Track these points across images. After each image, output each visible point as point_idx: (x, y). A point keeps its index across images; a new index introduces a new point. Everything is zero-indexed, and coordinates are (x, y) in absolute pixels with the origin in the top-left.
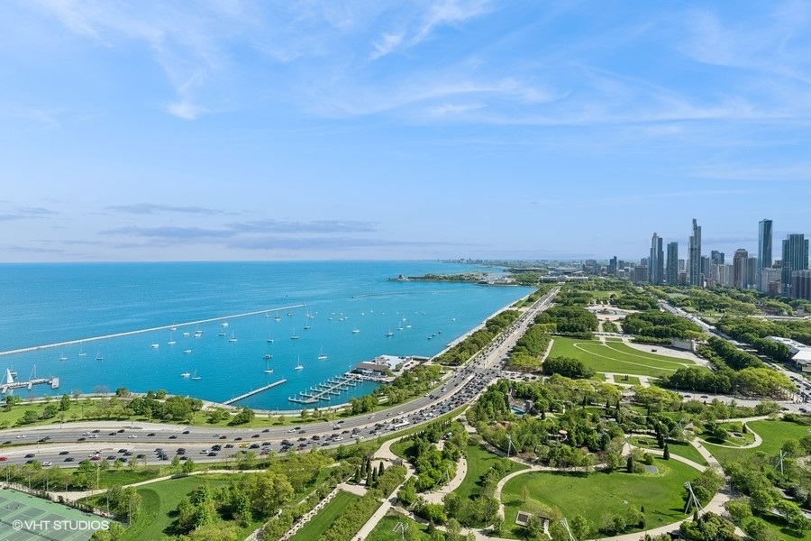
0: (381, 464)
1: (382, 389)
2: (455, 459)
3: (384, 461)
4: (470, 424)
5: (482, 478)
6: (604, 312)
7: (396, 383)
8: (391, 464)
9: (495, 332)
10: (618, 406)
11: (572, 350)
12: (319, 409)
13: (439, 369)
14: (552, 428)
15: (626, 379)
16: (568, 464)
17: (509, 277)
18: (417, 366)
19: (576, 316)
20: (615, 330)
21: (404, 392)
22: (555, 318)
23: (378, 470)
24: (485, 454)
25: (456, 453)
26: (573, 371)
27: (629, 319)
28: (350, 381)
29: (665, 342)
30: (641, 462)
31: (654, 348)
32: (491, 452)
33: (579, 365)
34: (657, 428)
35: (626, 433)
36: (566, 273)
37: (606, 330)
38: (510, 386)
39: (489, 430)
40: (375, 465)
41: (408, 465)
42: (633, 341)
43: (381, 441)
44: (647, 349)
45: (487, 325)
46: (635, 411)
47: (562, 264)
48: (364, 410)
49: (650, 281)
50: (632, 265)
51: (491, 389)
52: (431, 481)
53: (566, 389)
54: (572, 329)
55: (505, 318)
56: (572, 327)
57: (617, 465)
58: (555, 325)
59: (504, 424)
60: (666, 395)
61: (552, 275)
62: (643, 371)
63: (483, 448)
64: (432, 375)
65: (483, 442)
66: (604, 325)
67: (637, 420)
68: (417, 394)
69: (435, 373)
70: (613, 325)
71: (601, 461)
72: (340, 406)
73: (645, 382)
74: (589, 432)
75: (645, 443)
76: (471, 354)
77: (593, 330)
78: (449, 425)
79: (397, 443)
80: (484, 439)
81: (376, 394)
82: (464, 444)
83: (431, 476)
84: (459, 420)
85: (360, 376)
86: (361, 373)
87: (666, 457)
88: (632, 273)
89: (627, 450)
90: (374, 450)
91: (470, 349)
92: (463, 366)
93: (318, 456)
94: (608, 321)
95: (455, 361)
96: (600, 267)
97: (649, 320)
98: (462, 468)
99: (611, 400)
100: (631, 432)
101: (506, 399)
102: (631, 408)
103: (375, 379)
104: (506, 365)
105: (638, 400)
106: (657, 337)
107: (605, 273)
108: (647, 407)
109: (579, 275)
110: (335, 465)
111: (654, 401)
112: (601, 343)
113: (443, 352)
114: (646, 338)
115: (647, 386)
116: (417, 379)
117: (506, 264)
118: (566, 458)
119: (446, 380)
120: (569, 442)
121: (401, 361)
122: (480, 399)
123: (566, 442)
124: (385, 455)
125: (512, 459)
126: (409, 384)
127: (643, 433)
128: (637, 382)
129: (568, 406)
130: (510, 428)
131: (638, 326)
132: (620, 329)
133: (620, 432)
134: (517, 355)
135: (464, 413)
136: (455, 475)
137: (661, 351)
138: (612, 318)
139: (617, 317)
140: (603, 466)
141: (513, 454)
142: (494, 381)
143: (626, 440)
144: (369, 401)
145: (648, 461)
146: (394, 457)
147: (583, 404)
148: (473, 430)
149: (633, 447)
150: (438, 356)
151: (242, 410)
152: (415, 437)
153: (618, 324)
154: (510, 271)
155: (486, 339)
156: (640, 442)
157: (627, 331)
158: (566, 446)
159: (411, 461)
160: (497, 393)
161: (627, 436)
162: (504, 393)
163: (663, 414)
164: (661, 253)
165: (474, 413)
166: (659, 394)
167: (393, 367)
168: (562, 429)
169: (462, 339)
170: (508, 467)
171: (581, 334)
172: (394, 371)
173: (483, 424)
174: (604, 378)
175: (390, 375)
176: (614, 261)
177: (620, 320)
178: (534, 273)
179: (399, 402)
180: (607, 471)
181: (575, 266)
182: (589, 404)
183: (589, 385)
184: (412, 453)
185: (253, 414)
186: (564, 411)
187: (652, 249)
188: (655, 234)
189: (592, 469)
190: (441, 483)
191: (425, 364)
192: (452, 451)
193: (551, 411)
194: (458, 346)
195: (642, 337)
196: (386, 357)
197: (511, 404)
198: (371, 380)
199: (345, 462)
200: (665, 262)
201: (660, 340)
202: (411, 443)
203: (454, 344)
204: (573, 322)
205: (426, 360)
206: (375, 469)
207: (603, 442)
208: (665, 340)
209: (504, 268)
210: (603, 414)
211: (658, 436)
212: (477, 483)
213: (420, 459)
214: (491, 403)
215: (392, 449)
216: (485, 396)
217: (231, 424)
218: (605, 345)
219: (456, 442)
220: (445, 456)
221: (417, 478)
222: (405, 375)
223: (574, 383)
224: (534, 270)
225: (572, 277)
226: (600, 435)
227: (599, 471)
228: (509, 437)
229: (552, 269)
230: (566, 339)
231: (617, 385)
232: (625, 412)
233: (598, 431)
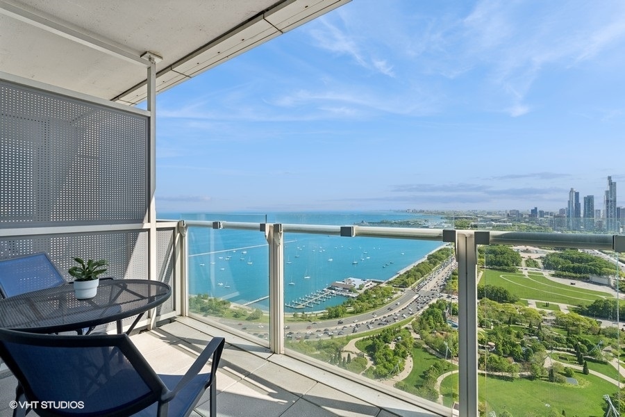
0: (349, 355)
1: (350, 302)
2: (404, 356)
3: (351, 354)
4: (415, 331)
5: (424, 372)
6: (527, 251)
7: (359, 298)
8: (356, 356)
9: (435, 264)
10: (540, 327)
11: (501, 280)
12: (305, 313)
13: (391, 290)
14: (482, 339)
15: (547, 305)
16: (496, 370)
17: (445, 223)
18: (375, 286)
19: (502, 253)
20: (536, 266)
21: (365, 304)
22: (484, 255)
23: (346, 359)
24: (427, 356)
25: (404, 353)
26: (500, 296)
27: (550, 257)
28: (327, 295)
29: (584, 278)
30: (562, 374)
31: (573, 281)
32: (431, 354)
33: (505, 292)
34: (576, 347)
35: (548, 349)
36: (492, 220)
37: (528, 266)
38: (447, 305)
39: (430, 337)
40: (344, 355)
41: (368, 358)
42: (553, 275)
43: (348, 339)
44: (567, 282)
45: (429, 259)
46: (556, 332)
47: (489, 213)
48: (337, 316)
49: (569, 227)
50: (551, 214)
51: (431, 306)
52: (386, 371)
53: (494, 310)
54: (499, 264)
55: (443, 254)
56: (499, 262)
57: (540, 375)
58: (484, 260)
59: (442, 334)
60: (584, 320)
61: (481, 221)
62: (563, 300)
63: (425, 350)
64: (386, 294)
65: (425, 346)
66: (526, 261)
67: (558, 340)
68: (375, 307)
69: (388, 293)
70: (534, 262)
71: (525, 370)
72: (320, 312)
73: (564, 309)
74: (514, 345)
75: (566, 359)
76: (415, 279)
77: (517, 265)
78: (399, 331)
79: (360, 341)
80: (427, 344)
81: (345, 305)
82: (411, 346)
83: (385, 367)
84: (407, 328)
85: (333, 291)
86: (334, 289)
87: (585, 372)
88: (551, 221)
89: (548, 363)
90: (344, 344)
91: (415, 276)
92: (409, 288)
93: (306, 346)
94: (530, 259)
95: (403, 284)
96: (522, 215)
97: (566, 258)
98: (409, 364)
99: (534, 321)
100: (552, 349)
101: (444, 315)
102: (552, 329)
103: (344, 294)
104: (444, 289)
105: (559, 323)
106: (575, 272)
107: (527, 220)
108: (566, 329)
109: (504, 222)
110: (316, 353)
111: (574, 325)
112: (524, 275)
113: (394, 277)
114: (565, 273)
115: (566, 312)
116: (375, 296)
117: (443, 213)
118: (493, 364)
119: (396, 298)
120: (497, 352)
121: (363, 282)
122: (423, 314)
123: (494, 352)
124: (351, 348)
125: (449, 361)
126: (367, 301)
127: (564, 351)
128: (558, 308)
129: (495, 324)
130: (446, 337)
131: (557, 263)
132: (541, 265)
133: (543, 348)
134: (452, 282)
135: (410, 323)
136: (404, 369)
137: (580, 284)
138: (534, 256)
139: (538, 256)
140: (527, 374)
141: (449, 357)
142: (434, 301)
143: (548, 355)
144: (340, 310)
145: (568, 374)
146: (358, 351)
147: (509, 323)
148: (418, 336)
149: (554, 361)
150: (390, 280)
151: (255, 310)
152: (373, 338)
153: (539, 261)
154: (447, 218)
155: (427, 269)
156: (560, 357)
157: (548, 266)
158: (494, 355)
159: (370, 355)
160: (437, 310)
161: (548, 352)
162: (443, 310)
163: (583, 337)
164: (578, 205)
165: (418, 324)
166: (578, 320)
167: (357, 287)
168: (490, 341)
169: (408, 268)
170: (446, 367)
171: (507, 268)
172: (358, 289)
173: (426, 333)
174: (527, 304)
175: (355, 292)
176: (534, 211)
177: (541, 258)
178: (466, 220)
179: (361, 312)
180: (530, 378)
181: (500, 215)
182: (514, 323)
183: (514, 309)
184: (371, 349)
185: (262, 313)
186: (492, 327)
187: (569, 202)
188: (572, 189)
189: (517, 375)
190: (394, 373)
191: (381, 285)
192: (401, 351)
193: (481, 326)
194: (405, 273)
195: (561, 273)
196: (352, 279)
197: (448, 318)
198: (342, 295)
199: (323, 351)
200: (582, 212)
201: (578, 275)
202: (370, 342)
203: (402, 272)
204: (500, 258)
205: (382, 283)
206: (344, 358)
207: (526, 355)
208: (582, 275)
209: (441, 216)
210: (527, 332)
211: (578, 355)
212: (421, 376)
213: (377, 354)
214: (431, 317)
215: (357, 345)
216: (427, 312)
217: (248, 319)
218: (527, 277)
219: (404, 344)
220: (395, 353)
221: (375, 368)
222: (366, 292)
223: (500, 306)
224: (466, 218)
225: (498, 223)
226: (524, 349)
227: (522, 377)
228: (446, 344)
229: (480, 217)
230: (493, 271)
231: (540, 309)
232: (547, 332)
233: (522, 344)
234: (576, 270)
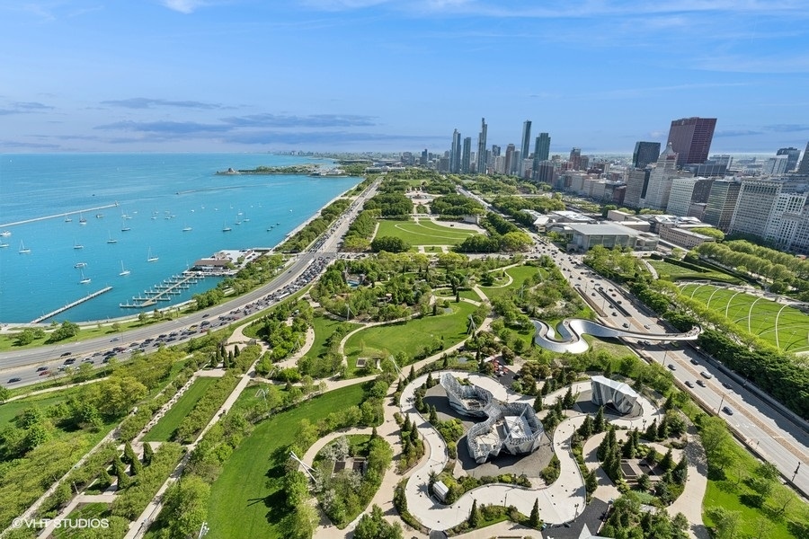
0: (236, 347)
1: (227, 282)
2: (304, 329)
3: (238, 345)
4: (314, 300)
5: (327, 340)
6: (418, 197)
7: (239, 275)
8: (245, 345)
9: (330, 220)
10: (427, 270)
11: (394, 230)
12: (159, 310)
13: (281, 258)
14: (380, 293)
15: (433, 249)
16: (393, 318)
17: (339, 168)
18: (259, 257)
19: (397, 201)
20: (426, 212)
21: (249, 282)
22: (380, 204)
23: (233, 353)
24: (329, 322)
25: (304, 326)
26: (395, 247)
27: (436, 201)
28: (190, 279)
29: (460, 219)
30: (442, 307)
31: (452, 223)
32: (334, 320)
33: (400, 241)
34: (452, 282)
35: (432, 288)
36: (388, 164)
37: (419, 212)
38: (346, 264)
39: (331, 303)
40: (230, 349)
41: (261, 343)
42: (438, 220)
43: (232, 329)
44: (447, 224)
45: (323, 214)
46: (438, 272)
47: (384, 156)
48: (211, 304)
49: (451, 170)
50: (438, 157)
51: (330, 269)
52: (285, 351)
53: (390, 261)
54: (394, 213)
55: (338, 207)
56: (393, 211)
57: (427, 312)
58: (380, 210)
59: (342, 296)
60: (459, 257)
61: (376, 166)
62: (444, 242)
63: (326, 317)
64: (275, 264)
65: (326, 313)
66: (417, 207)
67: (440, 278)
68: (262, 282)
69: (278, 262)
70: (424, 207)
71: (416, 311)
72: (183, 304)
73: (445, 250)
74: (407, 292)
75: (445, 293)
76: (310, 241)
77: (410, 213)
78: (296, 304)
79: (248, 327)
80: (327, 310)
81: (220, 288)
82: (310, 317)
83: (283, 347)
84: (304, 299)
85: (200, 273)
86: (201, 270)
87: (457, 301)
88: (438, 164)
89: (432, 302)
90: (226, 337)
91: (309, 236)
92: (303, 252)
93: (169, 353)
94: (420, 205)
95: (295, 249)
96: (414, 158)
97: (449, 202)
98: (310, 336)
99: (423, 266)
100: (436, 287)
101: (343, 275)
102: (436, 270)
103: (217, 274)
104: (341, 247)
105: (442, 264)
106: (454, 215)
107: (418, 163)
108: (446, 268)
109: (398, 166)
110: (188, 357)
111: (451, 263)
112: (415, 222)
113: (283, 243)
114: (447, 216)
115: (446, 252)
116: (261, 269)
117: (335, 156)
118: (391, 314)
119: (288, 267)
120: (393, 302)
121: (242, 254)
122: (321, 279)
123: (391, 302)
124: (238, 339)
125: (351, 322)
126: (253, 274)
127: (444, 287)
128: (440, 250)
129: (392, 275)
130: (347, 299)
131: (442, 207)
132: (429, 211)
133: (429, 288)
134: (350, 239)
135: (308, 292)
136: (305, 343)
137: (457, 225)
138: (424, 201)
139: (427, 201)
140: (416, 314)
141: (351, 317)
142: (332, 263)
143: (433, 293)
144: (214, 295)
145: (446, 306)
146: (248, 339)
147: (402, 272)
148: (318, 304)
149: (437, 298)
150: (278, 246)
151: (60, 325)
152: (265, 319)
153: (428, 206)
154: (340, 163)
155: (322, 226)
156: (441, 293)
157: (434, 212)
158: (391, 305)
159: (265, 340)
160: (335, 272)
161: (433, 290)
162: (341, 271)
163: (457, 271)
164: (459, 147)
165: (316, 291)
166: (455, 258)
167: (235, 261)
168: (388, 293)
169: (300, 229)
170: (348, 329)
171: (400, 216)
172: (236, 264)
173: (325, 299)
174: (418, 250)
175: (232, 268)
176: (425, 153)
177: (429, 203)
178: (361, 165)
179: (245, 291)
180: (419, 317)
181: (395, 157)
182: (407, 271)
183: (406, 257)
184: (264, 333)
185: (77, 327)
186: (389, 279)
187: (453, 143)
188: (456, 130)
189: (409, 317)
190: (293, 351)
191: (267, 254)
192: (300, 325)
193: (379, 280)
194: (297, 235)
195: (444, 216)
196: (226, 252)
197: (348, 279)
198: (214, 276)
199: (198, 352)
200: (462, 154)
201: (456, 217)
202: (262, 325)
203: (292, 234)
204: (395, 207)
205: (268, 251)
206: (230, 353)
207: (417, 298)
208: (459, 216)
209: (334, 160)
210: (417, 277)
211: (453, 288)
212: (324, 345)
213: (272, 336)
214: (330, 280)
215: (245, 332)
216: (325, 276)
217: (50, 342)
218: (418, 224)
219: (303, 317)
220: (294, 329)
221: (272, 351)
222: (248, 266)
223: (396, 257)
224: (361, 162)
225: (393, 168)
226: (415, 293)
227: (414, 318)
228: (347, 305)
229: (376, 161)
230: (389, 221)
231: (427, 254)
232: (432, 273)
233: (414, 290)
234: (455, 212)
